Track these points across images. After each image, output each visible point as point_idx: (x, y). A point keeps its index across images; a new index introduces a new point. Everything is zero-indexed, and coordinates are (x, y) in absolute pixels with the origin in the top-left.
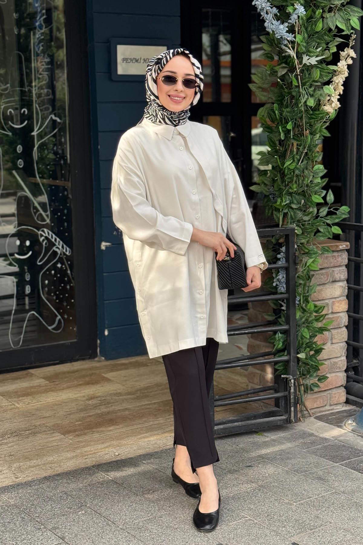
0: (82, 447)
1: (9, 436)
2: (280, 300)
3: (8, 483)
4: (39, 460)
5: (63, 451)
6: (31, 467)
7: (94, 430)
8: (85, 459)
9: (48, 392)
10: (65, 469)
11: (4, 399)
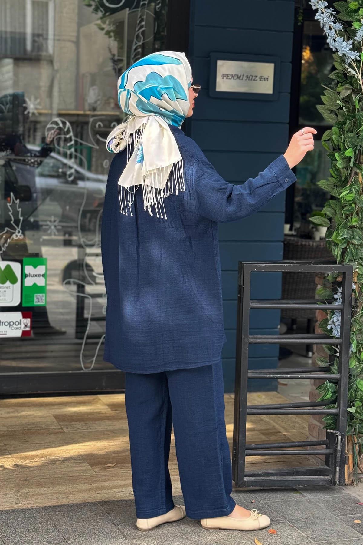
0: (102, 481)
1: (37, 460)
2: (334, 345)
3: (6, 508)
4: (51, 488)
5: (80, 482)
6: (38, 494)
7: (125, 465)
8: (97, 494)
9: (104, 420)
10: (71, 502)
11: (56, 422)
